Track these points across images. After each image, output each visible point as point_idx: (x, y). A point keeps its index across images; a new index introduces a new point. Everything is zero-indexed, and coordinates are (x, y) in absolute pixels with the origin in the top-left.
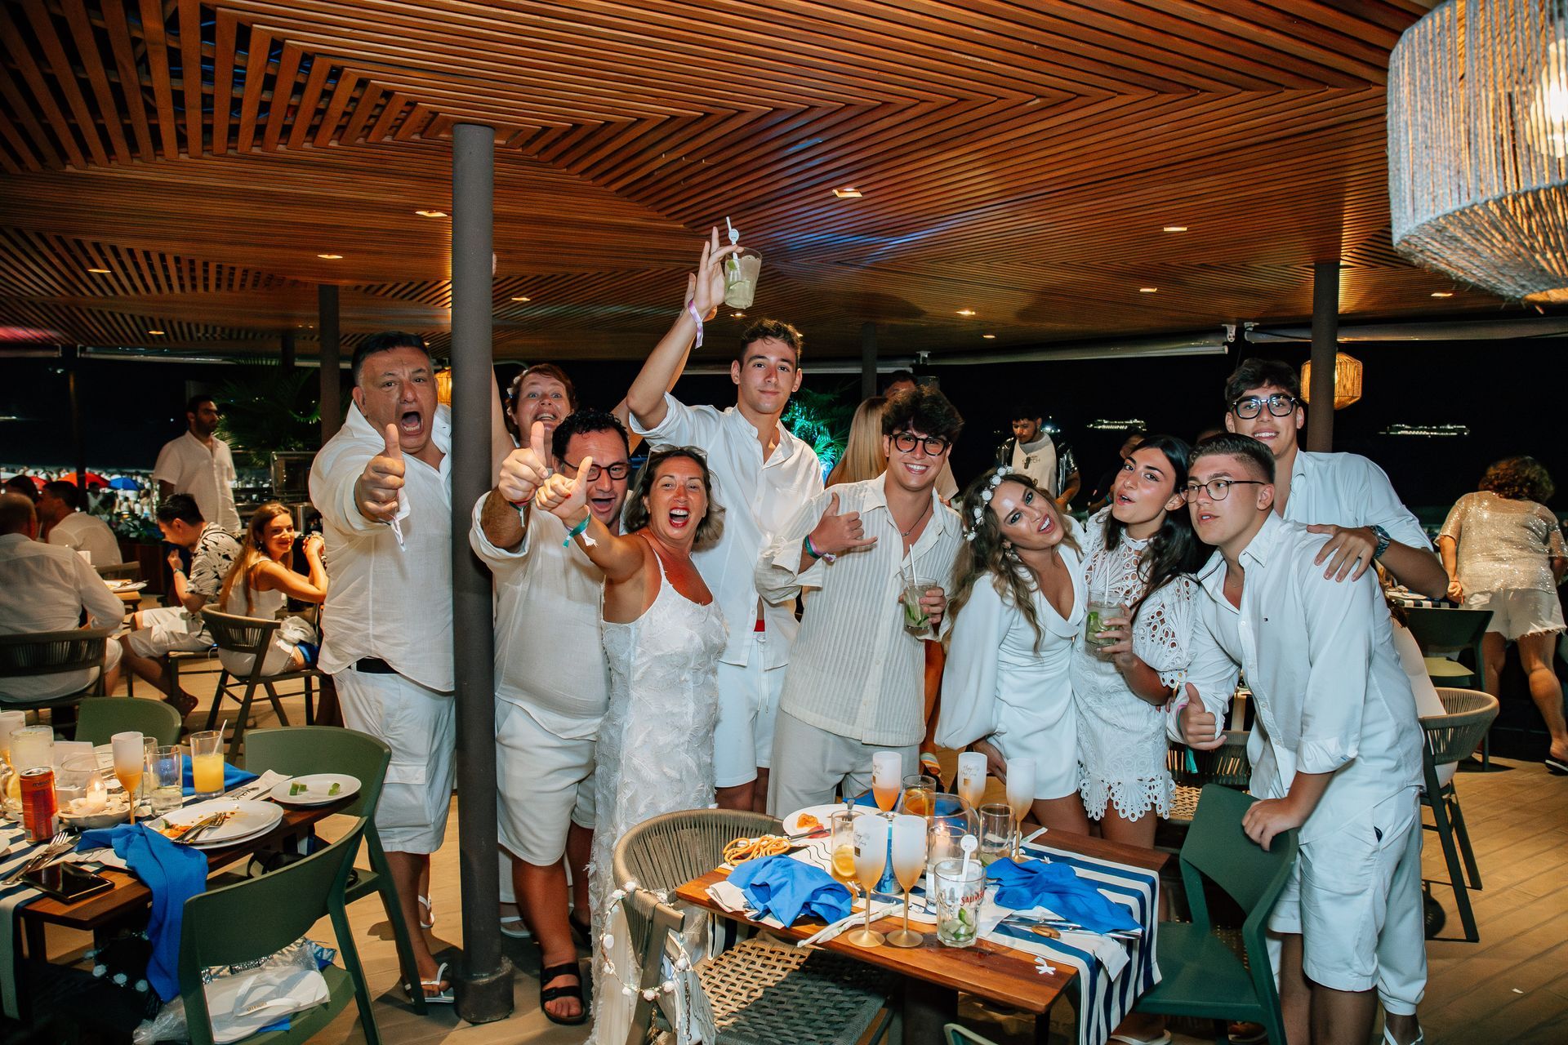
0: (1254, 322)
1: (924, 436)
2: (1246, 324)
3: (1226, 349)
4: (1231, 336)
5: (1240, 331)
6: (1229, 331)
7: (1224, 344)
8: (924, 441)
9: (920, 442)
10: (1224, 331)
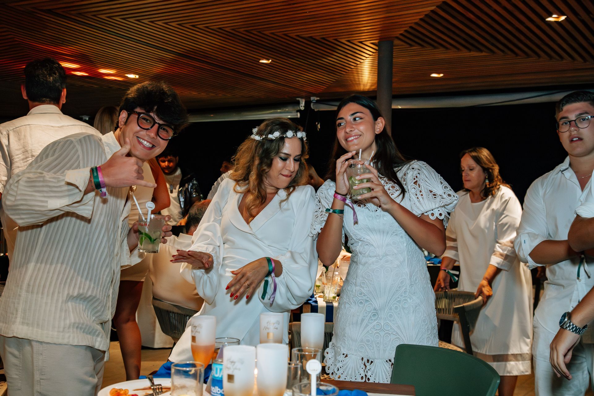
0: (317, 97)
1: (161, 122)
2: (312, 98)
3: (299, 115)
4: (302, 106)
5: (308, 104)
6: (301, 102)
7: (297, 111)
8: (160, 125)
9: (157, 125)
10: (298, 103)
